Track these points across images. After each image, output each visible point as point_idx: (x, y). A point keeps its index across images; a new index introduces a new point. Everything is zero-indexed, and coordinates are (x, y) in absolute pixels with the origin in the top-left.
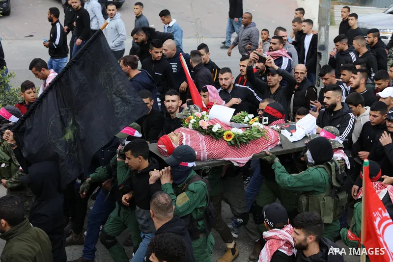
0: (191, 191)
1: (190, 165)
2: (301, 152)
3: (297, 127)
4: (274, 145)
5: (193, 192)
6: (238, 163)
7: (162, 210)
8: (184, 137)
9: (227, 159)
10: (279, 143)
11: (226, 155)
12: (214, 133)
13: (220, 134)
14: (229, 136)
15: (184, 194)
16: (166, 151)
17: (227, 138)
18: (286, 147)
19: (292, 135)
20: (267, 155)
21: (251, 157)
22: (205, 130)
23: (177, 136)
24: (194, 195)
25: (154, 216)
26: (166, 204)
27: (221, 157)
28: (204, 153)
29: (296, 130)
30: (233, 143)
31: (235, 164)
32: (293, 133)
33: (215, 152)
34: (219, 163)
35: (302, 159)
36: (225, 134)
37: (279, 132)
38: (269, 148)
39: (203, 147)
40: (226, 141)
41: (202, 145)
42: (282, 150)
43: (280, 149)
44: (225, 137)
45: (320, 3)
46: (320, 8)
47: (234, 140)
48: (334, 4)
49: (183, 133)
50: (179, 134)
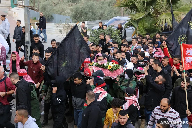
1: (101, 78)
7: (91, 97)
9: (110, 76)
10: (123, 72)
12: (104, 66)
14: (110, 67)
16: (88, 74)
17: (109, 68)
21: (117, 76)
22: (101, 65)
25: (87, 99)
27: (108, 76)
29: (127, 68)
30: (112, 70)
31: (113, 79)
33: (106, 74)
36: (109, 66)
37: (123, 68)
40: (109, 69)
45: (25, 21)
46: (25, 23)
47: (112, 69)
48: (35, 22)
49: (93, 68)
50: (92, 68)
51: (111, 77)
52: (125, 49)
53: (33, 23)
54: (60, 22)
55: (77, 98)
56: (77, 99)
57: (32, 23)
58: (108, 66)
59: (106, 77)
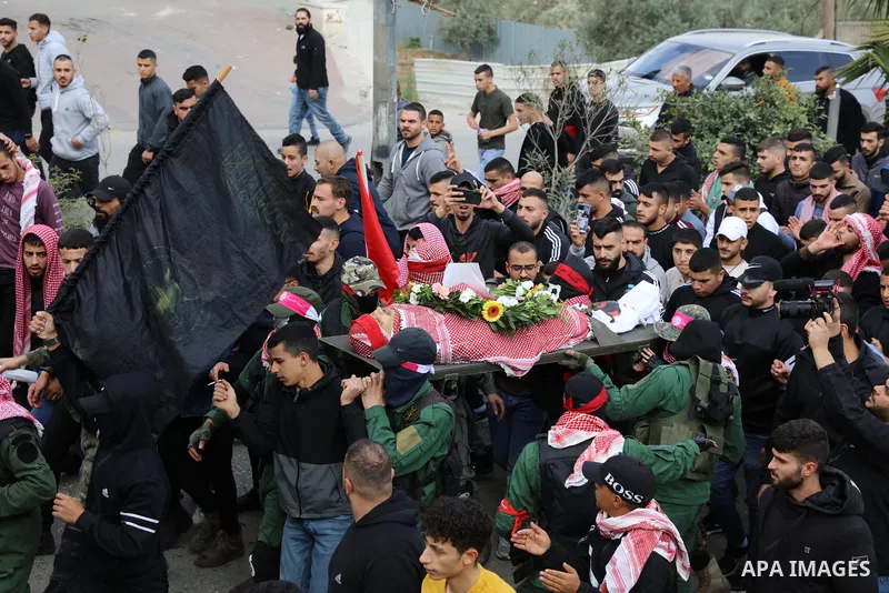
0: (426, 423)
1: (422, 369)
2: (633, 352)
3: (621, 307)
4: (581, 339)
5: (429, 425)
6: (514, 369)
7: (371, 478)
8: (403, 317)
9: (491, 359)
10: (589, 335)
11: (489, 351)
12: (463, 306)
13: (475, 306)
14: (494, 311)
15: (411, 429)
16: (370, 345)
17: (489, 314)
18: (605, 342)
19: (613, 321)
20: (568, 357)
21: (538, 357)
22: (445, 301)
23: (389, 314)
24: (432, 431)
25: (352, 490)
26: (380, 465)
27: (481, 356)
28: (446, 348)
29: (619, 311)
30: (502, 324)
31: (509, 372)
32: (616, 318)
33: (468, 345)
34: (477, 368)
35: (635, 367)
36: (486, 306)
37: (590, 315)
38: (573, 342)
39: (443, 334)
40: (488, 323)
41: (442, 331)
42: (596, 346)
43: (594, 346)
44: (485, 314)
45: (375, 54)
46: (375, 63)
47: (504, 319)
48: (414, 56)
49: (402, 311)
50: (393, 312)
51: (496, 365)
52: (653, 208)
53: (407, 61)
54: (532, 58)
55: (304, 465)
56: (303, 469)
57: (403, 61)
58: (484, 307)
59: (467, 365)
